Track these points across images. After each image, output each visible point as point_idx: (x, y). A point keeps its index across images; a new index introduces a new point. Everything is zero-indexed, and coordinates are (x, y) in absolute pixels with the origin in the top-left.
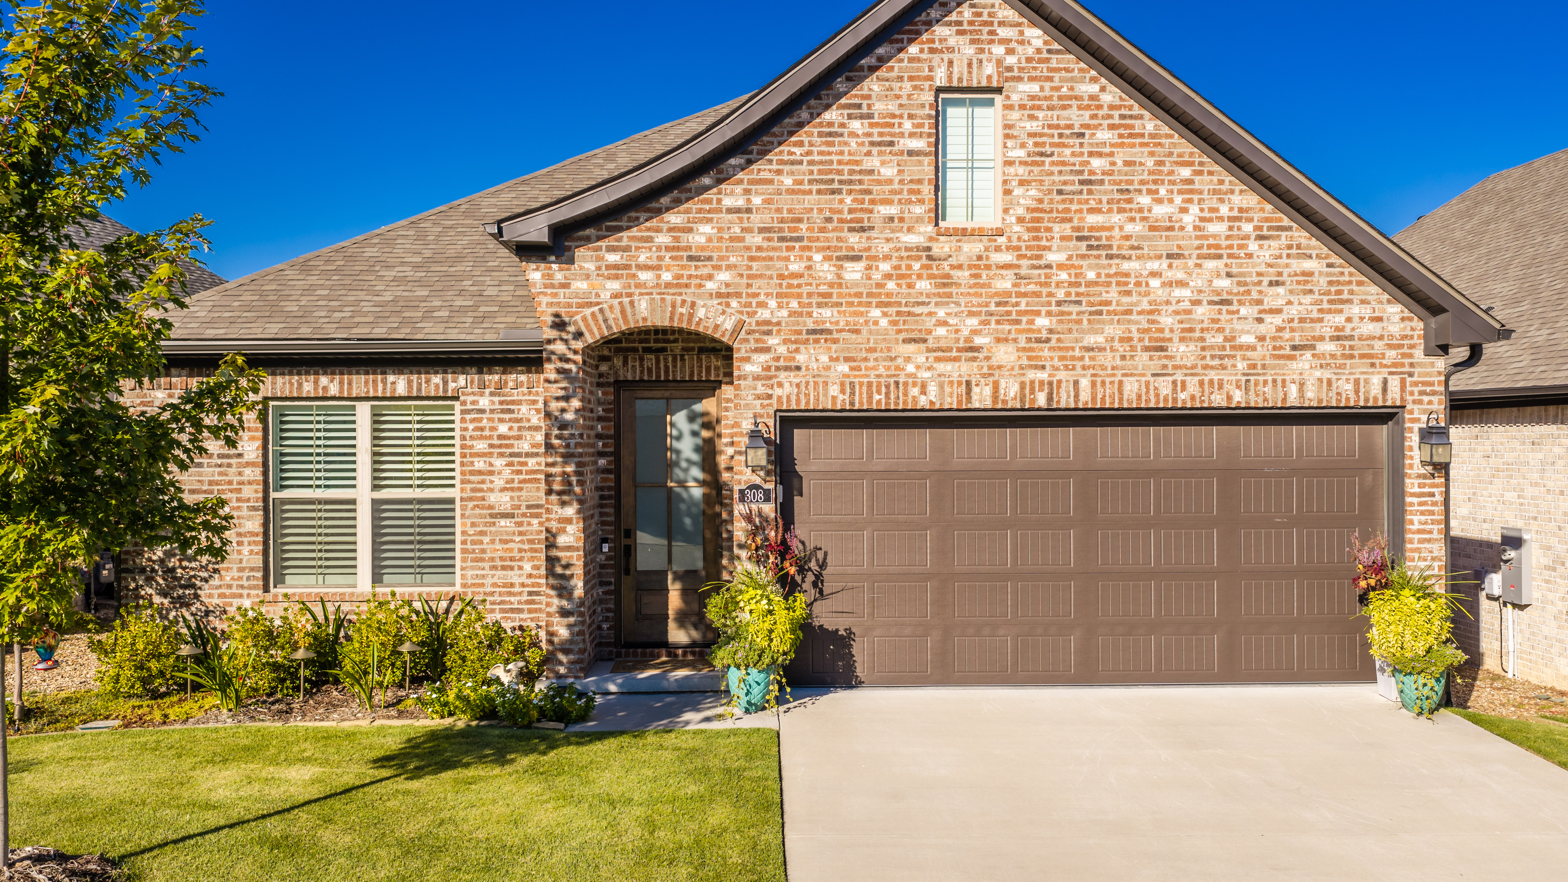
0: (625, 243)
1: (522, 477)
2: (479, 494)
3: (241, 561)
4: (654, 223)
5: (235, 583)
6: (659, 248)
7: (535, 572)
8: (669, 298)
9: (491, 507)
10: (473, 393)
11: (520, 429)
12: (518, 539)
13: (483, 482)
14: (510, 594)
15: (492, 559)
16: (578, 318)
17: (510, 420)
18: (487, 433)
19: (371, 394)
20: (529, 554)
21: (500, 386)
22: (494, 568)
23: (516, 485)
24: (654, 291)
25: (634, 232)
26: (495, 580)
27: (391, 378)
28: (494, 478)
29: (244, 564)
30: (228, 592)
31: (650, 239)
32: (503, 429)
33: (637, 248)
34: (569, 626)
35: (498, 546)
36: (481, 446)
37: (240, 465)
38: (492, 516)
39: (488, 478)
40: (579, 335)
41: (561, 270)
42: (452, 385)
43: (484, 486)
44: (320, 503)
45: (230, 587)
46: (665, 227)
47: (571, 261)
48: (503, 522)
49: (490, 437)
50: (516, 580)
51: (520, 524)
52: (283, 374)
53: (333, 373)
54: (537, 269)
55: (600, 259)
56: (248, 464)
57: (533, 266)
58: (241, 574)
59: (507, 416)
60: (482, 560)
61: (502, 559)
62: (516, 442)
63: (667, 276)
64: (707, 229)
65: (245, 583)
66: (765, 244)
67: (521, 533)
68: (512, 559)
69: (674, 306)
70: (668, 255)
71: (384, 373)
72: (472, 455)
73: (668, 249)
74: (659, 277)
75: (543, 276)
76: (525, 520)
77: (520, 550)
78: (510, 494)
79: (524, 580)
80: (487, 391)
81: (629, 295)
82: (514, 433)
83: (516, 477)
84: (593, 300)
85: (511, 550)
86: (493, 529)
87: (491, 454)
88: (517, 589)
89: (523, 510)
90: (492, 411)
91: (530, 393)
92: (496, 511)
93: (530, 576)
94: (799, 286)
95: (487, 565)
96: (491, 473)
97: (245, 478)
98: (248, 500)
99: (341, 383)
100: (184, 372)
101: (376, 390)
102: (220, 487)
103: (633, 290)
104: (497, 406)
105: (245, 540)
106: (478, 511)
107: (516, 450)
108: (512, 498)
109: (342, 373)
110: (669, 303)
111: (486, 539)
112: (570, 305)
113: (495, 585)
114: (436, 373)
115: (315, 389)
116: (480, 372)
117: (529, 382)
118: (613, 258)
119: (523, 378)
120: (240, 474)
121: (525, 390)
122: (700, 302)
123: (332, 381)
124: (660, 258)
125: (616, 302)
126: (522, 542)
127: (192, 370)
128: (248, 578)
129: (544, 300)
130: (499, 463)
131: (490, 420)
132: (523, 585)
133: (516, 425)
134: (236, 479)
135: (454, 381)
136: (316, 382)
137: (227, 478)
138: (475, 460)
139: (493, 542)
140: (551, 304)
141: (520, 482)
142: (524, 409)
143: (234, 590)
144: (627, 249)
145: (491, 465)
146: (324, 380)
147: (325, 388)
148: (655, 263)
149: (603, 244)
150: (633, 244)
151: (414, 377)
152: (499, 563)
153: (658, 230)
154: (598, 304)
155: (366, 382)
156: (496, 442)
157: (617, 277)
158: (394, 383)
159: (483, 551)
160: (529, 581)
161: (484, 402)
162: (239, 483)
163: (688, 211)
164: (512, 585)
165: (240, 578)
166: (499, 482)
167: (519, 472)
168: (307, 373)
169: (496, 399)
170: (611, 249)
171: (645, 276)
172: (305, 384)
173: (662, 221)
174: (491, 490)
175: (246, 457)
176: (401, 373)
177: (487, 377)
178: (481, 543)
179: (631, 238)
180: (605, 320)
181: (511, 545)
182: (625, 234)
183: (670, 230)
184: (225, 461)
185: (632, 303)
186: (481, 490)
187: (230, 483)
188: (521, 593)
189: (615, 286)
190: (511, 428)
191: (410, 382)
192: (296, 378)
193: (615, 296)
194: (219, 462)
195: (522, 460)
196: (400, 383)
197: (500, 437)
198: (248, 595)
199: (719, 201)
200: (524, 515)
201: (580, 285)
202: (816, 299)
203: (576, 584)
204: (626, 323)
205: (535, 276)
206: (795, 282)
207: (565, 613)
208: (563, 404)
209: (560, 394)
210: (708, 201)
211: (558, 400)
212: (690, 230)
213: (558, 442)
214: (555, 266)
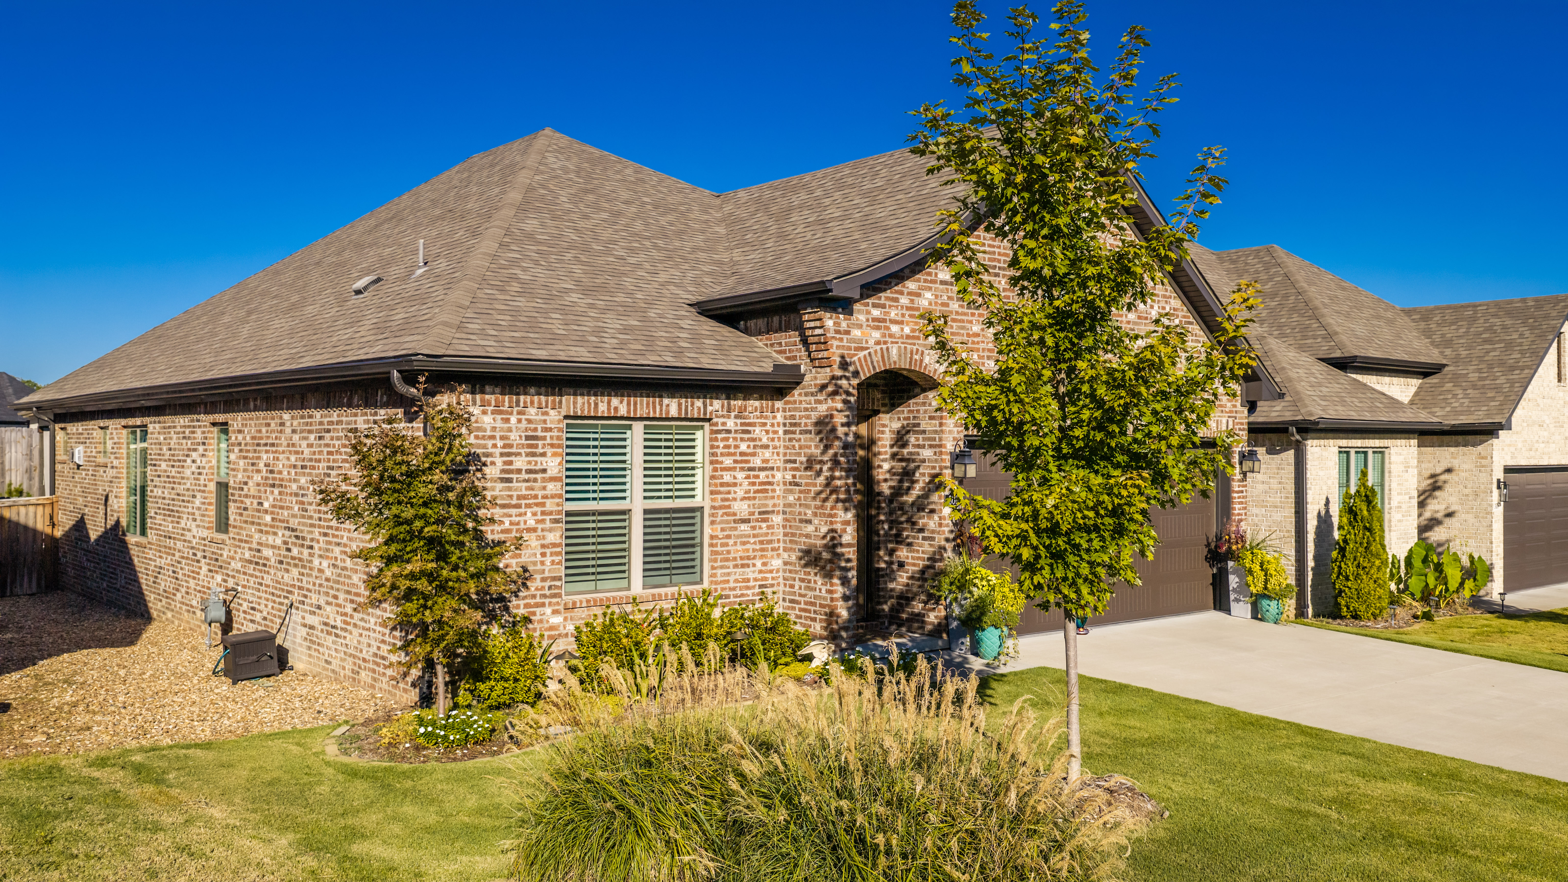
0: (882, 301)
1: (756, 488)
2: (727, 503)
3: (543, 571)
4: (899, 288)
5: (538, 593)
6: (902, 307)
7: (763, 568)
8: (909, 347)
9: (735, 514)
10: (723, 416)
11: (755, 447)
12: (752, 540)
13: (729, 493)
14: (748, 588)
15: (735, 559)
16: (856, 358)
17: (749, 439)
18: (732, 450)
19: (651, 415)
20: (760, 553)
21: (742, 410)
22: (736, 566)
23: (752, 495)
24: (900, 341)
25: (888, 294)
26: (737, 577)
27: (666, 401)
28: (737, 489)
29: (547, 574)
30: (532, 601)
31: (896, 300)
32: (743, 447)
33: (890, 306)
34: (849, 609)
35: (739, 547)
36: (728, 461)
37: (544, 480)
38: (735, 521)
39: (732, 489)
40: (856, 374)
41: (845, 319)
42: (709, 408)
43: (730, 496)
44: (594, 514)
45: (534, 596)
46: (906, 291)
47: (851, 313)
48: (743, 527)
49: (734, 454)
50: (751, 576)
51: (754, 528)
52: (582, 395)
53: (622, 396)
54: (831, 318)
55: (868, 313)
56: (553, 479)
57: (828, 315)
58: (543, 584)
59: (746, 436)
60: (727, 560)
61: (742, 558)
62: (751, 458)
63: (907, 330)
64: (928, 295)
65: (548, 592)
66: (960, 310)
67: (754, 536)
68: (748, 558)
69: (912, 353)
70: (908, 313)
71: (661, 396)
72: (723, 469)
73: (908, 308)
74: (902, 329)
75: (835, 323)
76: (758, 524)
77: (754, 550)
78: (747, 502)
79: (757, 575)
80: (733, 414)
81: (885, 343)
82: (751, 450)
83: (752, 488)
84: (864, 345)
85: (748, 550)
86: (736, 533)
87: (734, 469)
88: (751, 584)
89: (757, 516)
90: (736, 431)
91: (761, 417)
92: (738, 517)
93: (760, 572)
94: (978, 343)
95: (731, 564)
96: (735, 485)
97: (548, 492)
98: (551, 513)
99: (629, 404)
100: (498, 390)
101: (655, 412)
102: (527, 502)
103: (887, 339)
104: (739, 428)
105: (548, 551)
106: (725, 518)
107: (751, 465)
108: (749, 506)
109: (629, 396)
110: (909, 351)
111: (731, 542)
112: (849, 348)
113: (736, 581)
114: (699, 398)
115: (609, 409)
116: (728, 398)
117: (762, 407)
118: (876, 313)
119: (757, 403)
120: (544, 488)
121: (758, 413)
122: (927, 352)
123: (621, 402)
124: (903, 315)
125: (878, 347)
126: (755, 543)
127: (503, 388)
128: (550, 588)
129: (835, 343)
130: (740, 475)
131: (735, 439)
132: (755, 580)
133: (752, 444)
134: (540, 493)
135: (711, 405)
136: (609, 403)
137: (533, 493)
138: (724, 473)
139: (735, 543)
140: (838, 347)
141: (755, 492)
142: (758, 429)
143: (538, 600)
144: (883, 306)
145: (735, 478)
146: (615, 401)
147: (616, 409)
148: (899, 318)
149: (870, 301)
150: (888, 303)
151: (683, 401)
152: (739, 562)
153: (902, 293)
154: (867, 348)
155: (648, 404)
156: (738, 458)
157: (878, 328)
158: (668, 405)
159: (729, 552)
160: (760, 576)
161: (731, 424)
162: (544, 497)
163: (919, 280)
164: (748, 580)
165: (543, 588)
166: (740, 493)
167: (754, 484)
168: (602, 395)
169: (739, 421)
170: (875, 306)
171: (895, 328)
172: (600, 404)
173: (904, 286)
174: (735, 499)
175: (549, 472)
176: (673, 397)
177: (732, 402)
178: (727, 545)
179: (887, 298)
180: (872, 362)
181: (748, 546)
182: (882, 295)
183: (909, 294)
184: (532, 476)
185: (888, 349)
186: (727, 500)
187: (536, 497)
188: (754, 587)
189: (876, 335)
190: (749, 447)
191: (680, 405)
192: (593, 398)
193: (878, 343)
194: (527, 477)
195: (756, 473)
196: (672, 406)
197: (742, 454)
198: (550, 603)
199: (936, 274)
200: (757, 520)
201: (856, 333)
202: (986, 354)
203: (852, 574)
204: (884, 365)
205: (829, 323)
206: (976, 340)
207: (845, 598)
208: (846, 429)
209: (845, 420)
210: (930, 274)
211: (843, 425)
212: (919, 295)
213: (842, 459)
214: (841, 316)
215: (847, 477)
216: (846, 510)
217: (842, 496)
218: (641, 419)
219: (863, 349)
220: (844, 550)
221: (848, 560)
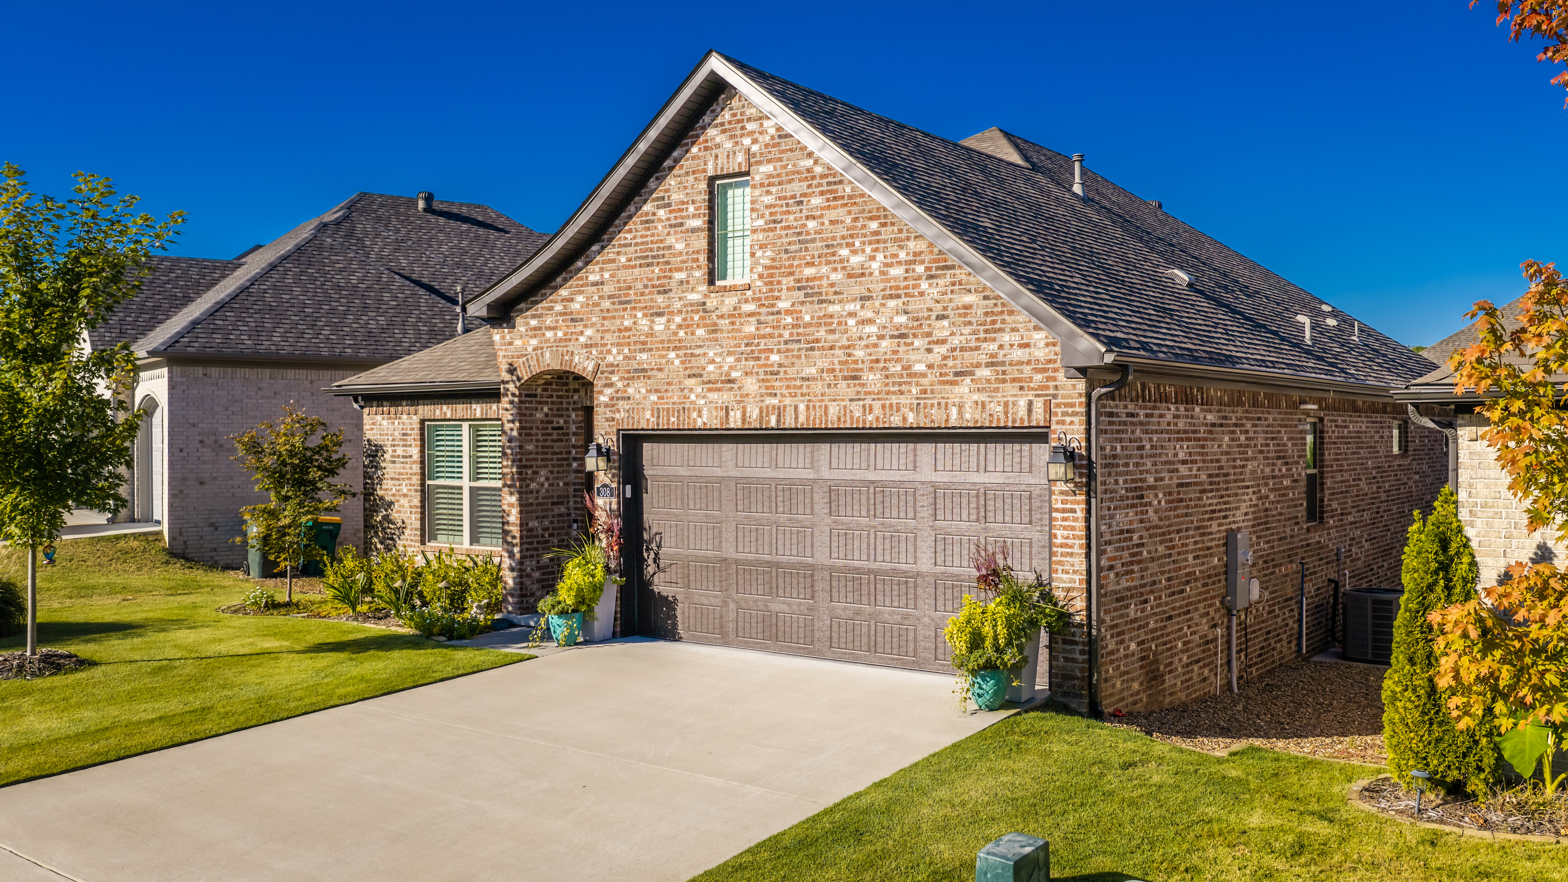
0: (539, 311)
3: (411, 524)
4: (554, 296)
5: (409, 538)
6: (556, 314)
8: (560, 350)
16: (518, 365)
19: (465, 417)
24: (553, 345)
25: (544, 304)
29: (413, 526)
30: (406, 543)
31: (552, 308)
33: (546, 315)
34: (514, 578)
37: (410, 462)
40: (519, 377)
41: (509, 332)
44: (449, 488)
46: (559, 299)
47: (514, 326)
52: (427, 404)
53: (449, 403)
54: (498, 333)
55: (527, 324)
56: (414, 462)
57: (495, 331)
63: (560, 334)
64: (580, 298)
65: (413, 538)
66: (611, 307)
69: (563, 355)
70: (561, 319)
71: (471, 403)
73: (561, 314)
74: (556, 334)
75: (501, 337)
81: (541, 348)
84: (524, 353)
94: (629, 337)
97: (412, 471)
98: (414, 485)
99: (452, 410)
100: (388, 404)
101: (472, 415)
102: (403, 477)
103: (543, 344)
109: (453, 404)
110: (560, 353)
112: (514, 357)
114: (494, 402)
115: (442, 414)
118: (534, 323)
120: (410, 468)
122: (576, 352)
123: (448, 409)
124: (557, 321)
125: (534, 354)
127: (391, 403)
129: (503, 354)
134: (409, 471)
136: (441, 409)
137: (405, 471)
140: (504, 356)
143: (409, 542)
144: (540, 316)
146: (444, 408)
147: (445, 414)
148: (554, 324)
149: (530, 313)
150: (544, 312)
153: (556, 301)
154: (526, 355)
155: (463, 409)
157: (535, 336)
162: (410, 474)
163: (571, 287)
165: (411, 535)
168: (437, 404)
170: (534, 317)
171: (549, 334)
172: (437, 410)
175: (412, 457)
176: (478, 403)
179: (543, 308)
180: (530, 366)
182: (539, 306)
183: (562, 301)
184: (405, 460)
185: (542, 354)
187: (407, 473)
189: (534, 342)
192: (433, 407)
193: (534, 349)
194: (403, 460)
199: (587, 278)
201: (518, 343)
202: (638, 346)
203: (516, 550)
204: (539, 367)
205: (497, 338)
206: (627, 334)
207: (512, 569)
208: (511, 425)
209: (510, 418)
210: (581, 279)
211: (509, 421)
212: (572, 300)
213: (509, 451)
214: (506, 330)
215: (512, 466)
216: (511, 494)
217: (509, 482)
218: (467, 420)
219: (523, 356)
220: (511, 528)
221: (514, 537)
